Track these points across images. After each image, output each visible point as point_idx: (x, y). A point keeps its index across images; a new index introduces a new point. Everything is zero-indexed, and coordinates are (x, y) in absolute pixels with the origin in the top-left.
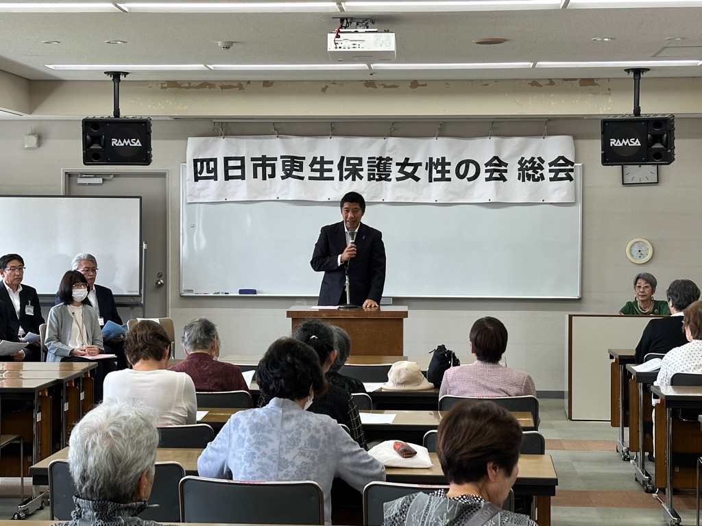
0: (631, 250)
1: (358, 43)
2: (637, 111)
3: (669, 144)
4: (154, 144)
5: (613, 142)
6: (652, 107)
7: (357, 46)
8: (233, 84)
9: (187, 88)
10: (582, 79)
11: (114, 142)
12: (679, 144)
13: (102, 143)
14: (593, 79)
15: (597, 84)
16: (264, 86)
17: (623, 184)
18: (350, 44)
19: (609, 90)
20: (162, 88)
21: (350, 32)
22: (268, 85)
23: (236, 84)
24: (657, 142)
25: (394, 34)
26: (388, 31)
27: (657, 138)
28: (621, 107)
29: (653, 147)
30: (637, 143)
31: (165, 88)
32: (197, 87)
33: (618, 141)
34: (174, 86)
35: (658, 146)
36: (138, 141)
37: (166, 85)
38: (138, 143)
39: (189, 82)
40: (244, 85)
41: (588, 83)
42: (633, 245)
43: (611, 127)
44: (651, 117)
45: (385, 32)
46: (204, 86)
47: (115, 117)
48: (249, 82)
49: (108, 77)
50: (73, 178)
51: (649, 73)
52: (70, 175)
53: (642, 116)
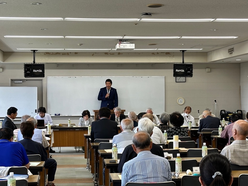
0: (178, 101)
1: (125, 46)
2: (183, 62)
3: (192, 72)
4: (45, 70)
5: (177, 70)
6: (188, 61)
7: (125, 47)
8: (66, 53)
9: (52, 54)
10: (166, 52)
11: (34, 71)
12: (194, 71)
13: (30, 71)
14: (169, 53)
16: (75, 54)
17: (176, 82)
18: (123, 46)
19: (174, 56)
20: (44, 54)
21: (122, 43)
22: (76, 54)
23: (67, 53)
24: (189, 71)
25: (134, 44)
26: (133, 43)
27: (189, 70)
28: (178, 60)
30: (183, 71)
31: (45, 54)
32: (55, 54)
33: (178, 70)
34: (48, 54)
38: (41, 71)
39: (53, 53)
40: (69, 53)
41: (168, 54)
42: (179, 99)
43: (176, 66)
44: (187, 64)
45: (132, 43)
46: (57, 54)
47: (34, 63)
48: (70, 53)
49: (31, 51)
50: (13, 81)
51: (186, 51)
52: (12, 80)
53: (185, 63)
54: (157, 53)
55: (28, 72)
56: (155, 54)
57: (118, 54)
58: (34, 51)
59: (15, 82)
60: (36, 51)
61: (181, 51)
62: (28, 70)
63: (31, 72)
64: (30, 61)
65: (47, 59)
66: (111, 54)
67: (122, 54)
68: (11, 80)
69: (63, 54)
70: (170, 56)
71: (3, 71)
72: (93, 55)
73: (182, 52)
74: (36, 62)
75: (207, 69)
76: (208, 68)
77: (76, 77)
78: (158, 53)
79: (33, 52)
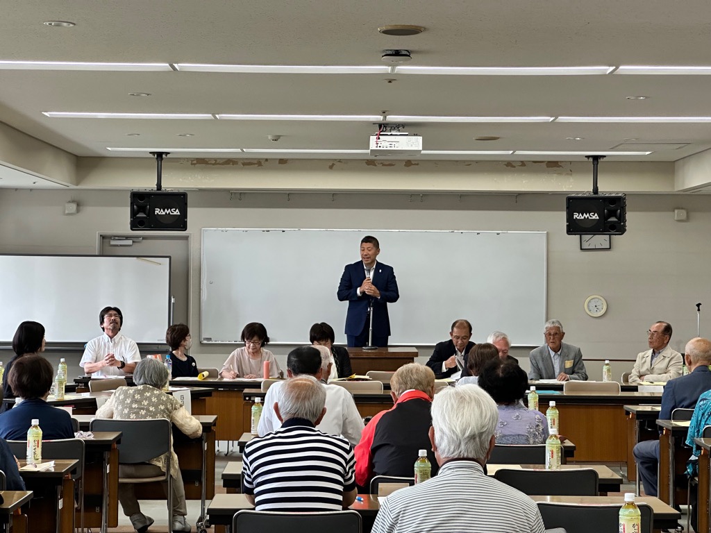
0: (588, 306)
1: (394, 143)
2: (596, 190)
3: (622, 218)
4: (190, 211)
5: (576, 216)
6: (609, 186)
7: (393, 146)
8: (253, 162)
9: (213, 164)
10: (549, 162)
12: (630, 216)
13: (147, 212)
14: (557, 162)
15: (561, 166)
16: (279, 163)
17: (581, 249)
18: (387, 144)
19: (571, 171)
20: (192, 164)
21: (387, 135)
22: (283, 164)
23: (256, 162)
24: (613, 216)
25: (421, 137)
26: (417, 135)
27: (612, 213)
28: (581, 185)
29: (609, 220)
30: (596, 217)
31: (195, 164)
32: (223, 164)
33: (580, 214)
34: (202, 163)
35: (613, 219)
36: (177, 210)
37: (195, 162)
38: (177, 212)
39: (216, 160)
40: (263, 162)
41: (553, 165)
42: (590, 302)
43: (574, 203)
44: (607, 195)
45: (414, 135)
46: (228, 163)
47: (158, 189)
48: (267, 160)
49: (151, 156)
50: (107, 240)
51: (605, 159)
52: (103, 237)
53: (600, 195)
54: (522, 162)
55: (141, 215)
56: (514, 167)
57: (405, 165)
58: (160, 155)
59: (113, 243)
60: (164, 156)
61: (588, 157)
62: (142, 209)
63: (148, 215)
64: (147, 183)
65: (199, 178)
66: (384, 165)
67: (418, 164)
68: (101, 236)
69: (244, 164)
70: (560, 174)
71: (78, 211)
72: (331, 167)
73: (591, 160)
74: (164, 185)
75: (676, 211)
76: (678, 208)
77: (284, 229)
78: (523, 164)
79: (157, 159)
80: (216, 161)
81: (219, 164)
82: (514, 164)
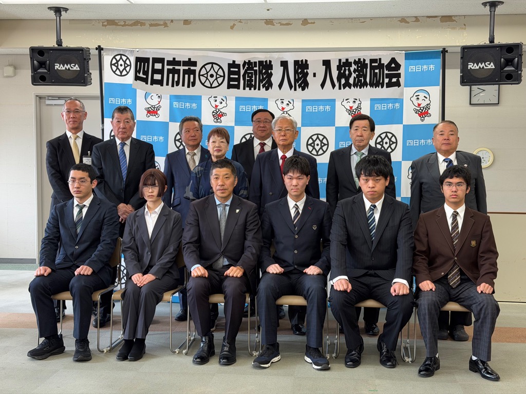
2: (492, 39)
5: (471, 66)
10: (443, 16)
13: (47, 68)
14: (450, 17)
15: (454, 21)
16: (184, 24)
17: (470, 104)
22: (188, 24)
24: (509, 65)
27: (509, 62)
29: (505, 69)
30: (491, 66)
33: (475, 64)
34: (112, 24)
35: (510, 68)
36: (77, 66)
37: (106, 23)
40: (168, 23)
41: (447, 20)
43: (469, 53)
44: (504, 43)
46: (137, 25)
47: (57, 46)
48: (172, 21)
52: (39, 98)
53: (496, 43)
55: (42, 70)
56: (408, 23)
57: (302, 24)
58: (58, 10)
60: (63, 13)
61: (485, 4)
62: (42, 64)
63: (49, 71)
65: (110, 38)
66: (282, 24)
67: (314, 23)
69: (151, 25)
72: (232, 28)
73: (488, 6)
78: (417, 19)
79: (55, 14)
80: (125, 22)
81: (128, 25)
82: (408, 20)
